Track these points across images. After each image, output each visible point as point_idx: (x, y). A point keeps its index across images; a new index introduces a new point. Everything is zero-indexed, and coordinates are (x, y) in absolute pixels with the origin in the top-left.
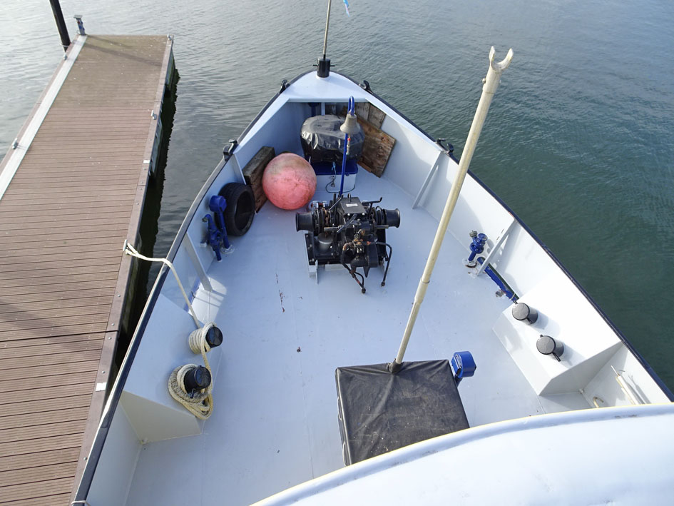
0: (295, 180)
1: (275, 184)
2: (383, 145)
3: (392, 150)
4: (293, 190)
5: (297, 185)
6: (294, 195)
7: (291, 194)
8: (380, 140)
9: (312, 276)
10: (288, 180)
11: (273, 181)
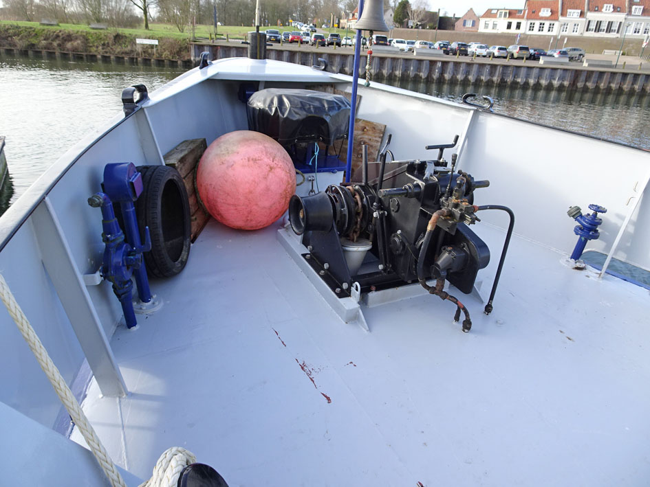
0: (267, 160)
1: (230, 172)
2: (366, 137)
3: (381, 143)
4: (265, 178)
5: (271, 168)
6: (267, 189)
7: (262, 186)
8: (360, 132)
9: (352, 319)
10: (255, 160)
11: (224, 167)
